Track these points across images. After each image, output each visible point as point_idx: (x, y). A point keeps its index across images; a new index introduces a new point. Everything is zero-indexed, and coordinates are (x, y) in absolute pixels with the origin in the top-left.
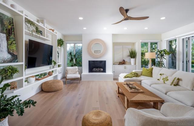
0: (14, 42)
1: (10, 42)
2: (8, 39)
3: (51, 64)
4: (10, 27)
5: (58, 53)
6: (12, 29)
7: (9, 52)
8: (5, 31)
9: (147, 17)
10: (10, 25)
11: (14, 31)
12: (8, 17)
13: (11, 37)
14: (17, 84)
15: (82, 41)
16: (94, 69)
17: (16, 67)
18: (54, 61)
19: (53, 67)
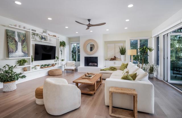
0: (26, 46)
1: (23, 46)
2: (22, 45)
3: (55, 59)
4: (24, 38)
5: (61, 51)
6: (25, 39)
7: (23, 52)
8: (21, 41)
9: (105, 23)
10: (24, 37)
11: (26, 40)
12: (23, 33)
13: (24, 44)
14: (27, 69)
15: (79, 41)
16: (90, 63)
17: (26, 59)
18: (57, 57)
19: (57, 61)
